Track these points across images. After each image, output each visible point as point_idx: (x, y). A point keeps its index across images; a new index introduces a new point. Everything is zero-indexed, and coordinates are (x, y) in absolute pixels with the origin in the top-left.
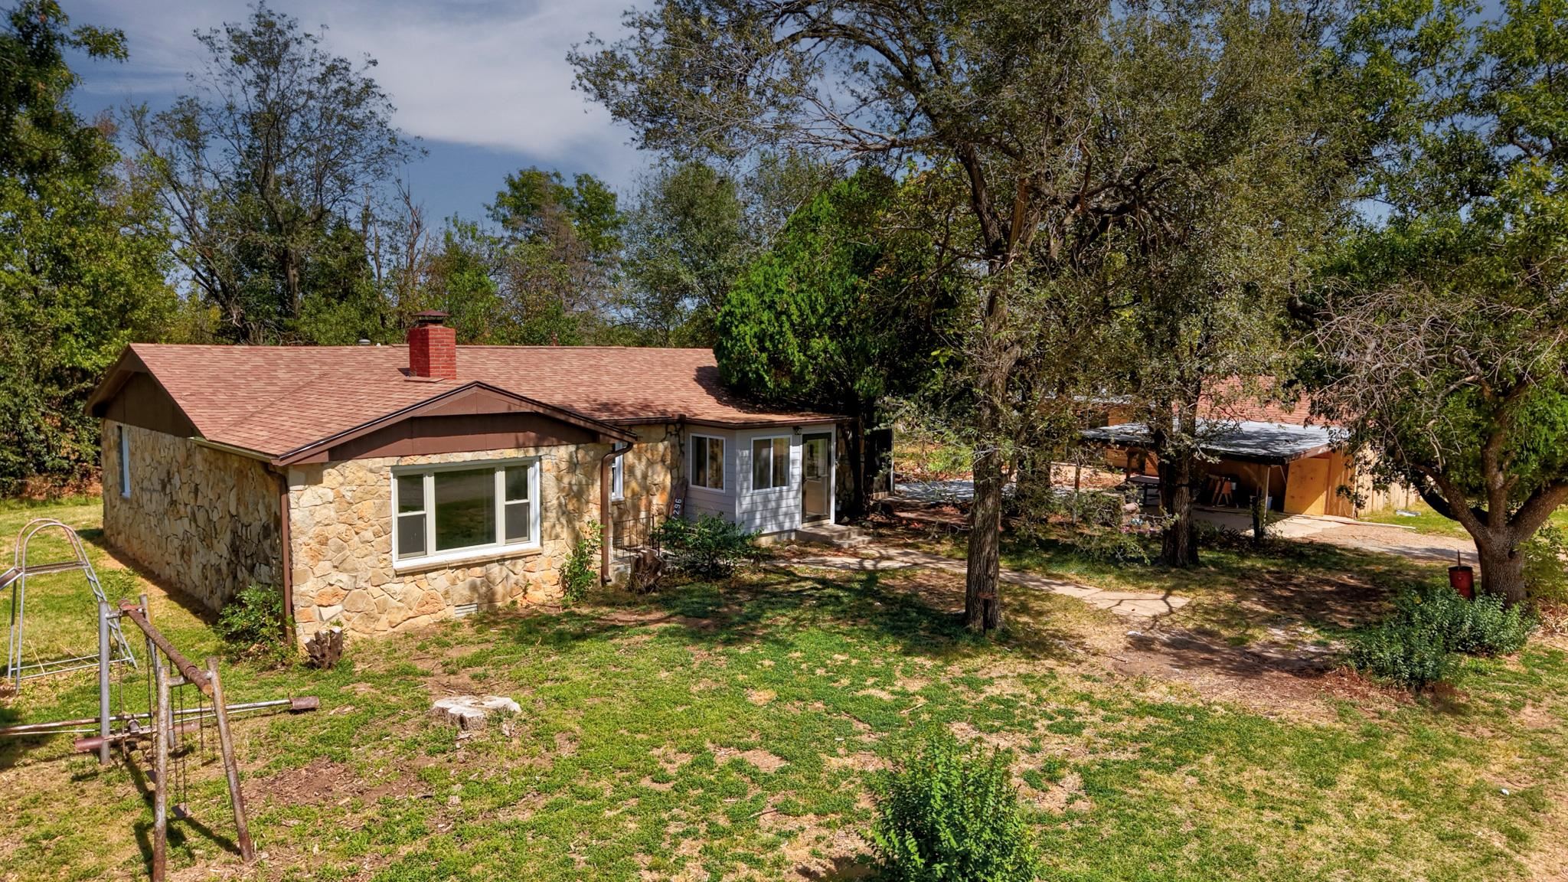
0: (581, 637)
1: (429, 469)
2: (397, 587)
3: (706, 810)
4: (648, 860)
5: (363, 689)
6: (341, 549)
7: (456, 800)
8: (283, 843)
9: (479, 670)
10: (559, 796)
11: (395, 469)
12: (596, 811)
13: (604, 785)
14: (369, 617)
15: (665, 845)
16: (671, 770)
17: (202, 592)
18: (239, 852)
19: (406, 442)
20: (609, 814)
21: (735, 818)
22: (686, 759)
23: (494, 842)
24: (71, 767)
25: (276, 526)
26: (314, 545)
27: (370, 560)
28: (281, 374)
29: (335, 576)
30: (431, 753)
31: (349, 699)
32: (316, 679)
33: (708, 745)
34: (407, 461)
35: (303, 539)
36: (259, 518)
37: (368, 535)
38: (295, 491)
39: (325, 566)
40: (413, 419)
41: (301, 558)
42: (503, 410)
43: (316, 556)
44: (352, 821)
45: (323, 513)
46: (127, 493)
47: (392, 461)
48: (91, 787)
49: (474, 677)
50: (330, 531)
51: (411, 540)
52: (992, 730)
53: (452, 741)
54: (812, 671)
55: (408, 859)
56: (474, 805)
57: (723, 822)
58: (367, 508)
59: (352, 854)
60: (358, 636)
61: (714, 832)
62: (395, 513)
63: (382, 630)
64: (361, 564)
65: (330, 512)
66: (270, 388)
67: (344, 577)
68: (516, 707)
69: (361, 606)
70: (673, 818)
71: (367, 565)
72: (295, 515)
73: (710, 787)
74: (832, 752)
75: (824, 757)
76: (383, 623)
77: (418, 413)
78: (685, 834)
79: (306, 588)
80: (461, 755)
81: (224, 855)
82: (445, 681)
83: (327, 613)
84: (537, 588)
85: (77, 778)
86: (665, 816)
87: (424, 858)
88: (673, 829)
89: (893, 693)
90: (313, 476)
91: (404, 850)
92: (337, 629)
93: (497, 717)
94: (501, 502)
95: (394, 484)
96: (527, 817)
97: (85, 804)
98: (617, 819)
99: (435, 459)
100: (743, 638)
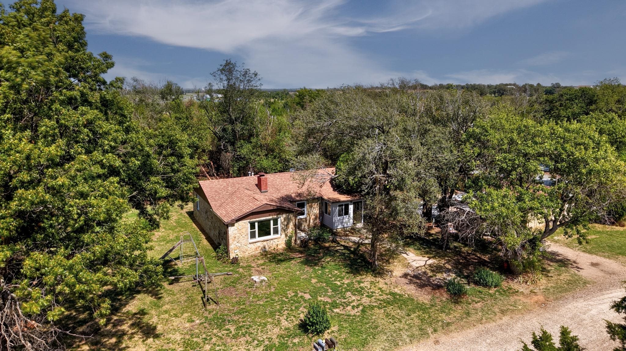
0: (284, 261)
1: (256, 221)
2: (250, 246)
3: (291, 306)
4: (279, 314)
5: (241, 270)
6: (238, 239)
7: (251, 298)
8: (224, 303)
9: (263, 267)
10: (269, 299)
11: (249, 222)
12: (273, 303)
13: (276, 298)
14: (244, 252)
15: (282, 311)
16: (290, 296)
17: (214, 239)
18: (217, 304)
19: (251, 216)
20: (275, 304)
21: (296, 308)
22: (293, 294)
23: (255, 307)
24: (192, 283)
25: (226, 233)
26: (233, 238)
27: (244, 241)
28: (229, 189)
29: (237, 244)
30: (249, 288)
31: (237, 272)
32: (233, 266)
33: (299, 292)
34: (252, 220)
35: (231, 237)
36: (223, 231)
37: (244, 236)
38: (229, 228)
39: (235, 242)
40: (253, 213)
41: (231, 241)
42: (272, 208)
43: (234, 240)
44: (234, 300)
45: (235, 232)
46: (198, 209)
47: (249, 221)
48: (195, 288)
49: (262, 269)
50: (236, 236)
51: (253, 235)
52: (355, 295)
53: (253, 285)
54: (328, 275)
55: (242, 308)
56: (254, 300)
57: (294, 308)
58: (244, 230)
59: (233, 307)
60: (242, 256)
61: (292, 310)
62: (249, 230)
63: (247, 255)
64: (242, 241)
65: (236, 232)
66: (227, 194)
67: (239, 244)
68: (266, 279)
69: (242, 250)
70: (286, 306)
71: (243, 242)
72: (229, 233)
73: (294, 301)
74: (320, 296)
75: (318, 297)
76: (247, 253)
77: (253, 211)
78: (286, 310)
79: (232, 247)
80: (254, 289)
81: (215, 304)
82: (256, 269)
83: (236, 251)
84: (280, 245)
85: (193, 286)
86: (284, 306)
87: (244, 309)
88: (284, 309)
89: (341, 283)
90: (233, 225)
91: (241, 307)
92: (237, 256)
93: (262, 281)
94: (272, 227)
95: (249, 225)
96: (262, 303)
97: (195, 291)
98: (276, 305)
99: (257, 219)
100: (316, 264)
